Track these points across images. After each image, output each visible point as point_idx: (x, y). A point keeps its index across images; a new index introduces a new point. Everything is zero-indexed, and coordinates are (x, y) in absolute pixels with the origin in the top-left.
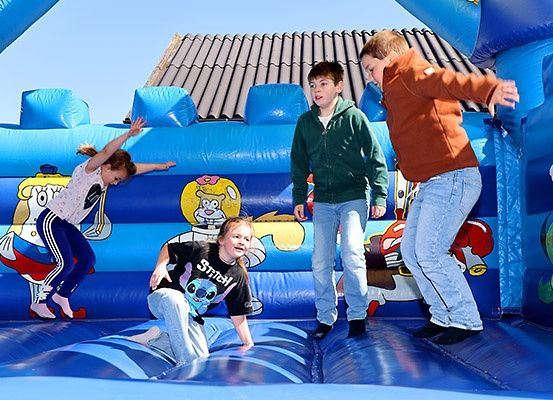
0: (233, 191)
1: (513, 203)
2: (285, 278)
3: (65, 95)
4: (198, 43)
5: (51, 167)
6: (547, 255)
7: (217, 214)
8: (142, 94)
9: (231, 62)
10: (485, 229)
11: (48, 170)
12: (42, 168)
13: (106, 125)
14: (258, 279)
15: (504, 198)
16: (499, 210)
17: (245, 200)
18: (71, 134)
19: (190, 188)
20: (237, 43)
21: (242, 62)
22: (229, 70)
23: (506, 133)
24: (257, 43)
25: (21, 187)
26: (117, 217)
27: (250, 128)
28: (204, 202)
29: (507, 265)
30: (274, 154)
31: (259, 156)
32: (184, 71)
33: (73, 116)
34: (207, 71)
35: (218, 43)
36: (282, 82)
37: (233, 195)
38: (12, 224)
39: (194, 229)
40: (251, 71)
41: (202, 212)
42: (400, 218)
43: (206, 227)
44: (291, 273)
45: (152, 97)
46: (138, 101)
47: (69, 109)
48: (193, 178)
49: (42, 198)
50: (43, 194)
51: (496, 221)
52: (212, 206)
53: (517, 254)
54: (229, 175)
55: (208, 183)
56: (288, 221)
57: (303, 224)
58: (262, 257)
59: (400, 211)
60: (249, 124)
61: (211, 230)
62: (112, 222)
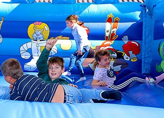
0: (47, 28)
1: (148, 36)
6: (160, 55)
7: (41, 36)
10: (138, 45)
13: (2, 2)
15: (145, 34)
16: (143, 38)
17: (51, 31)
19: (32, 26)
23: (148, 10)
27: (54, 5)
28: (36, 31)
29: (145, 58)
30: (62, 15)
31: (57, 15)
39: (32, 41)
41: (35, 35)
42: (107, 40)
43: (36, 40)
44: (66, 58)
48: (33, 22)
51: (142, 42)
52: (39, 33)
53: (149, 54)
54: (46, 22)
55: (38, 24)
56: (66, 39)
57: (71, 40)
58: (56, 52)
59: (107, 37)
60: (53, 4)
61: (38, 42)
62: (3, 37)
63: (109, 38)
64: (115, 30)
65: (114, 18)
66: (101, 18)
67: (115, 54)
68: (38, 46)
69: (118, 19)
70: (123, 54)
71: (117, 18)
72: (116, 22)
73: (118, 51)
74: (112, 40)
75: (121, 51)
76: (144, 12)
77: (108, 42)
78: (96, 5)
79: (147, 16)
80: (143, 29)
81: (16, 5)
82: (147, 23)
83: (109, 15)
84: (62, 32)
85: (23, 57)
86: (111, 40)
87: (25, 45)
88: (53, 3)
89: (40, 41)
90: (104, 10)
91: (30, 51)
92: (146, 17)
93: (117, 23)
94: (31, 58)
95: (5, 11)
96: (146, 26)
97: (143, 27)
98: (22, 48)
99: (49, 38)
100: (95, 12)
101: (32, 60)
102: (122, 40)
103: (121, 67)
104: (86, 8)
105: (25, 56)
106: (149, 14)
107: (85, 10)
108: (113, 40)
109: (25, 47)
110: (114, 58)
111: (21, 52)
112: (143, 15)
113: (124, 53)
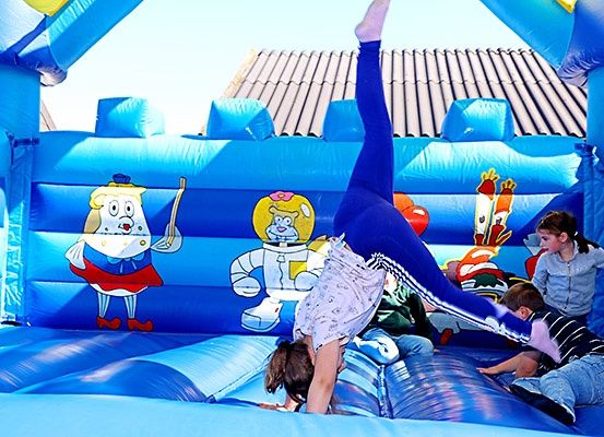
0: (307, 209)
3: (141, 105)
4: (274, 58)
5: (124, 177)
7: (290, 231)
8: (219, 105)
9: (307, 80)
11: (121, 179)
12: (115, 176)
13: (183, 136)
15: (591, 226)
17: (318, 218)
18: (145, 145)
19: (265, 202)
20: (314, 60)
21: (318, 79)
22: (305, 87)
23: (597, 160)
24: (335, 59)
25: (93, 196)
26: (187, 230)
27: (328, 144)
28: (277, 219)
31: (335, 173)
32: (259, 86)
33: (148, 125)
34: (282, 87)
35: (294, 59)
37: (307, 213)
38: (83, 232)
39: (265, 246)
40: (328, 88)
41: (274, 229)
42: (479, 244)
43: (277, 245)
45: (229, 109)
46: (215, 113)
47: (143, 119)
48: (267, 193)
49: (114, 208)
50: (115, 204)
52: (284, 223)
54: (304, 192)
55: (281, 199)
59: (480, 237)
60: (327, 141)
61: (283, 248)
62: (183, 235)
63: (486, 241)
64: (504, 215)
65: (500, 181)
66: (462, 181)
67: (502, 285)
68: (281, 259)
69: (513, 185)
71: (509, 183)
72: (507, 192)
73: (513, 275)
74: (495, 245)
75: (521, 276)
76: (586, 165)
77: (482, 252)
78: (449, 144)
79: (597, 175)
80: (585, 212)
81: (221, 144)
82: (596, 198)
83: (484, 173)
85: (240, 292)
86: (493, 244)
87: (244, 259)
88: (324, 138)
89: (289, 245)
90: (472, 159)
91: (257, 273)
92: (592, 178)
93: (508, 196)
94: (263, 294)
95: (190, 161)
96: (593, 204)
97: (586, 207)
98: (235, 267)
99: (312, 238)
100: (446, 165)
101: (266, 300)
102: (523, 244)
104: (419, 152)
105: (245, 288)
106: (601, 172)
107: (417, 157)
108: (498, 244)
109: (246, 262)
110: (499, 297)
111: (234, 278)
112: (583, 173)
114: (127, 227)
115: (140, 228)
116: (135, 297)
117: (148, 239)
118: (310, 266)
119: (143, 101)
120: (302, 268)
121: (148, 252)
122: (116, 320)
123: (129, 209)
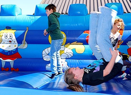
0: (64, 36)
2: (79, 61)
3: (14, 7)
5: (9, 27)
8: (38, 6)
11: (8, 28)
12: (6, 27)
13: (27, 15)
14: (71, 61)
17: (67, 38)
18: (16, 18)
26: (29, 42)
30: (76, 25)
31: (72, 25)
33: (16, 12)
36: (80, 3)
44: (81, 60)
45: (41, 7)
46: (37, 9)
47: (15, 10)
49: (6, 36)
50: (6, 35)
54: (63, 31)
56: (80, 45)
57: (85, 45)
58: (72, 55)
60: (69, 16)
62: (28, 44)
67: (121, 56)
70: (127, 56)
73: (124, 54)
75: (126, 54)
84: (77, 39)
85: (45, 59)
87: (46, 50)
93: (122, 31)
95: (30, 22)
98: (44, 52)
99: (66, 44)
102: (127, 45)
103: (126, 67)
108: (119, 45)
113: (129, 56)
114: (10, 41)
115: (14, 42)
116: (13, 61)
117: (17, 45)
118: (65, 52)
119: (15, 5)
120: (63, 52)
121: (17, 49)
122: (7, 68)
123: (11, 36)
